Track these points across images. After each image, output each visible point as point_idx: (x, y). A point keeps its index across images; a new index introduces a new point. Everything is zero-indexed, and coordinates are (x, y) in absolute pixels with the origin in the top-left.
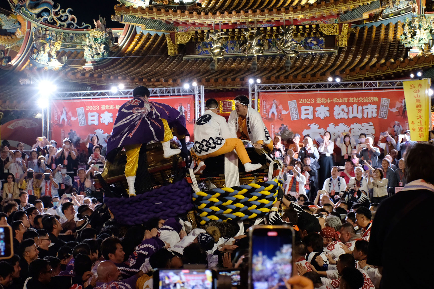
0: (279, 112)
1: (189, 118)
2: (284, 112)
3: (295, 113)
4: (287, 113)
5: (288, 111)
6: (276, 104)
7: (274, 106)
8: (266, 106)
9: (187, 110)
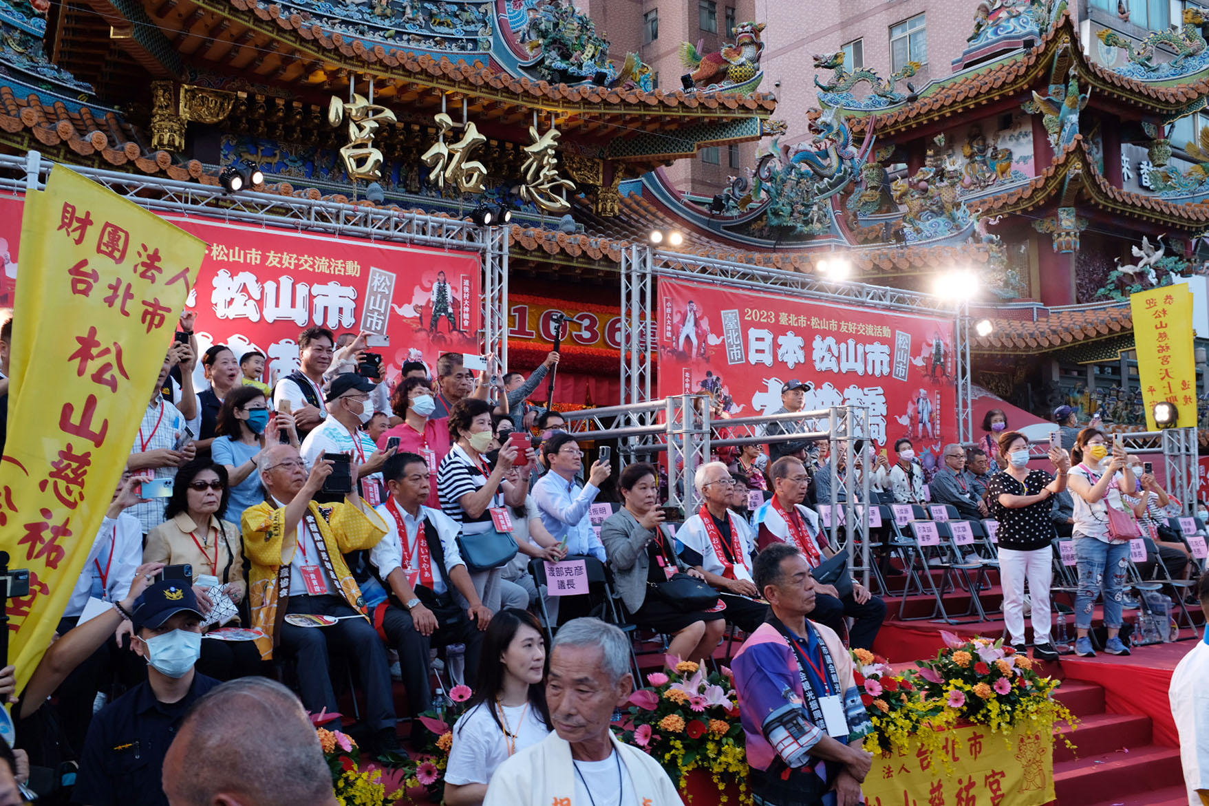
0: (702, 337)
1: (466, 323)
2: (713, 340)
3: (737, 345)
4: (718, 342)
5: (722, 338)
6: (695, 315)
7: (691, 317)
8: (671, 315)
9: (460, 299)
